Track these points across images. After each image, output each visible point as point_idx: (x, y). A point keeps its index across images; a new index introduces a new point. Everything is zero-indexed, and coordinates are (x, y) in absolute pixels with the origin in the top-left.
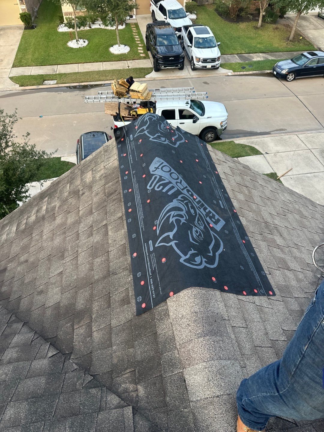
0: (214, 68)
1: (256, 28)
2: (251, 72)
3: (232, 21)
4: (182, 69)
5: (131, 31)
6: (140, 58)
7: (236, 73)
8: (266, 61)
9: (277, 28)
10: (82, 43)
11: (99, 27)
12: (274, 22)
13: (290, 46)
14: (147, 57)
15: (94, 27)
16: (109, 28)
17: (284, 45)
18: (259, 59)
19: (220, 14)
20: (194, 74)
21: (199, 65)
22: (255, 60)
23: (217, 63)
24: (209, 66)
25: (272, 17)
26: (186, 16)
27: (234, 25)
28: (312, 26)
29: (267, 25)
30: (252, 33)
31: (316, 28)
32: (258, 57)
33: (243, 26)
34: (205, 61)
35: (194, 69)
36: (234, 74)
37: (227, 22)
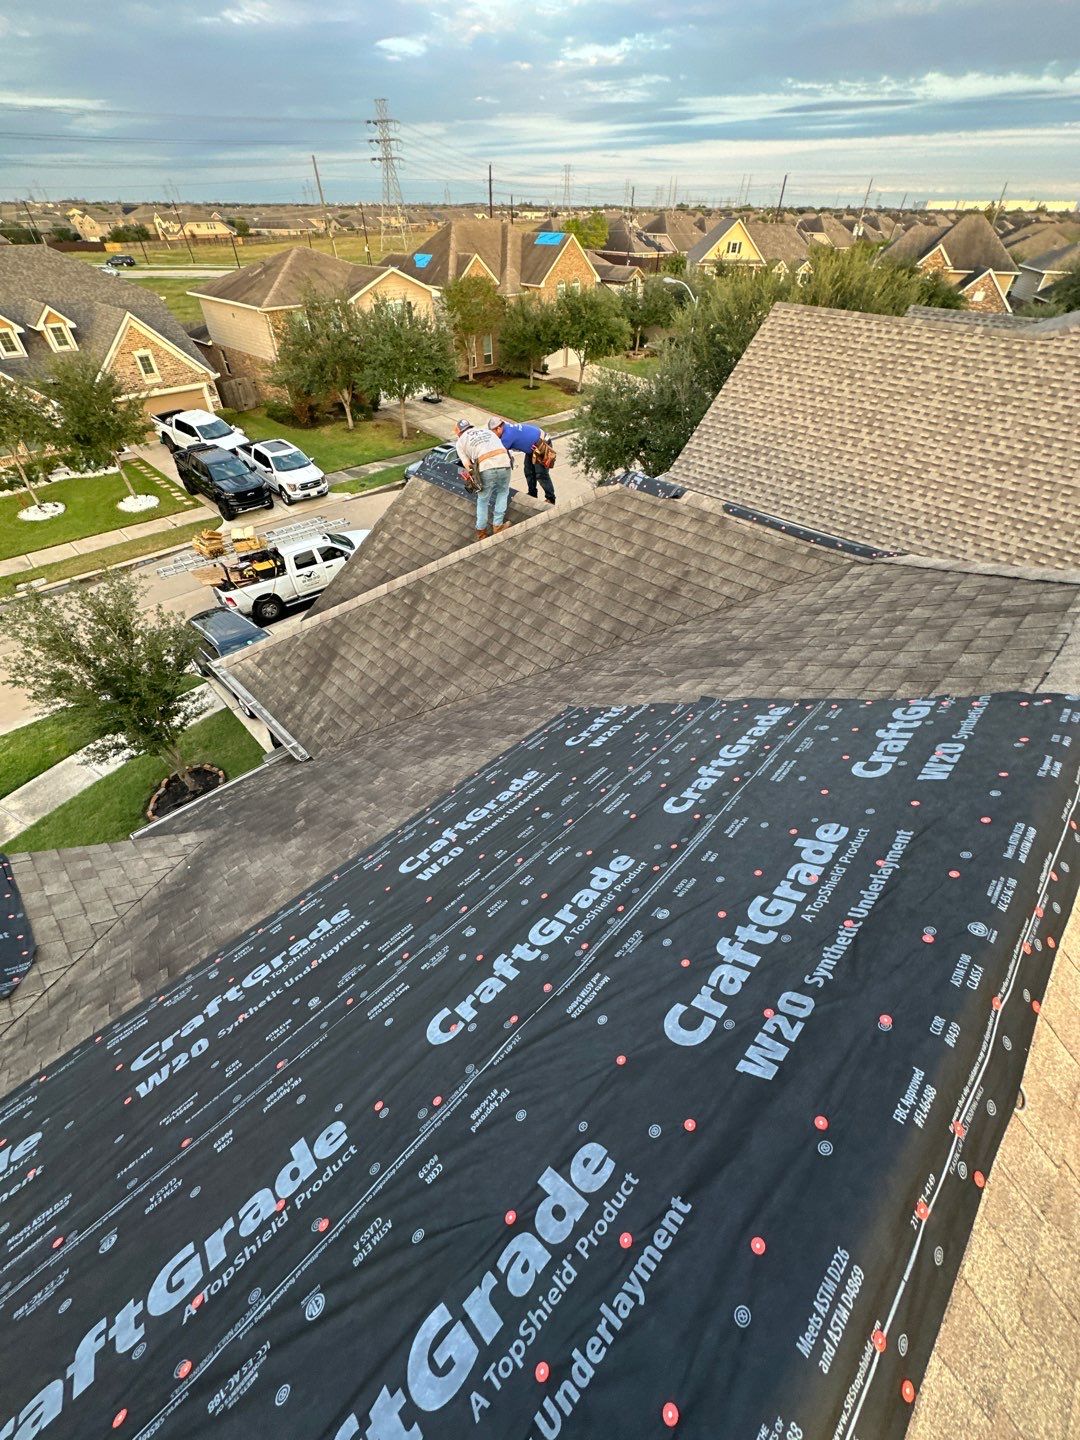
0: (322, 495)
1: (348, 430)
2: (377, 489)
3: (305, 427)
4: (271, 507)
5: (139, 473)
6: (187, 508)
7: (357, 495)
8: (389, 470)
9: (378, 426)
10: (53, 510)
11: (67, 477)
12: (369, 418)
13: (410, 446)
14: (197, 505)
15: (54, 479)
16: (90, 474)
17: (399, 445)
18: (377, 470)
19: (280, 420)
20: (293, 510)
21: (298, 494)
22: (372, 472)
23: (323, 486)
24: (313, 492)
25: (362, 412)
26: (231, 432)
27: (313, 433)
28: (423, 415)
29: (363, 424)
30: (346, 438)
31: (430, 417)
32: (374, 467)
33: (326, 431)
34: (304, 487)
35: (291, 503)
36: (353, 496)
37: (299, 431)
